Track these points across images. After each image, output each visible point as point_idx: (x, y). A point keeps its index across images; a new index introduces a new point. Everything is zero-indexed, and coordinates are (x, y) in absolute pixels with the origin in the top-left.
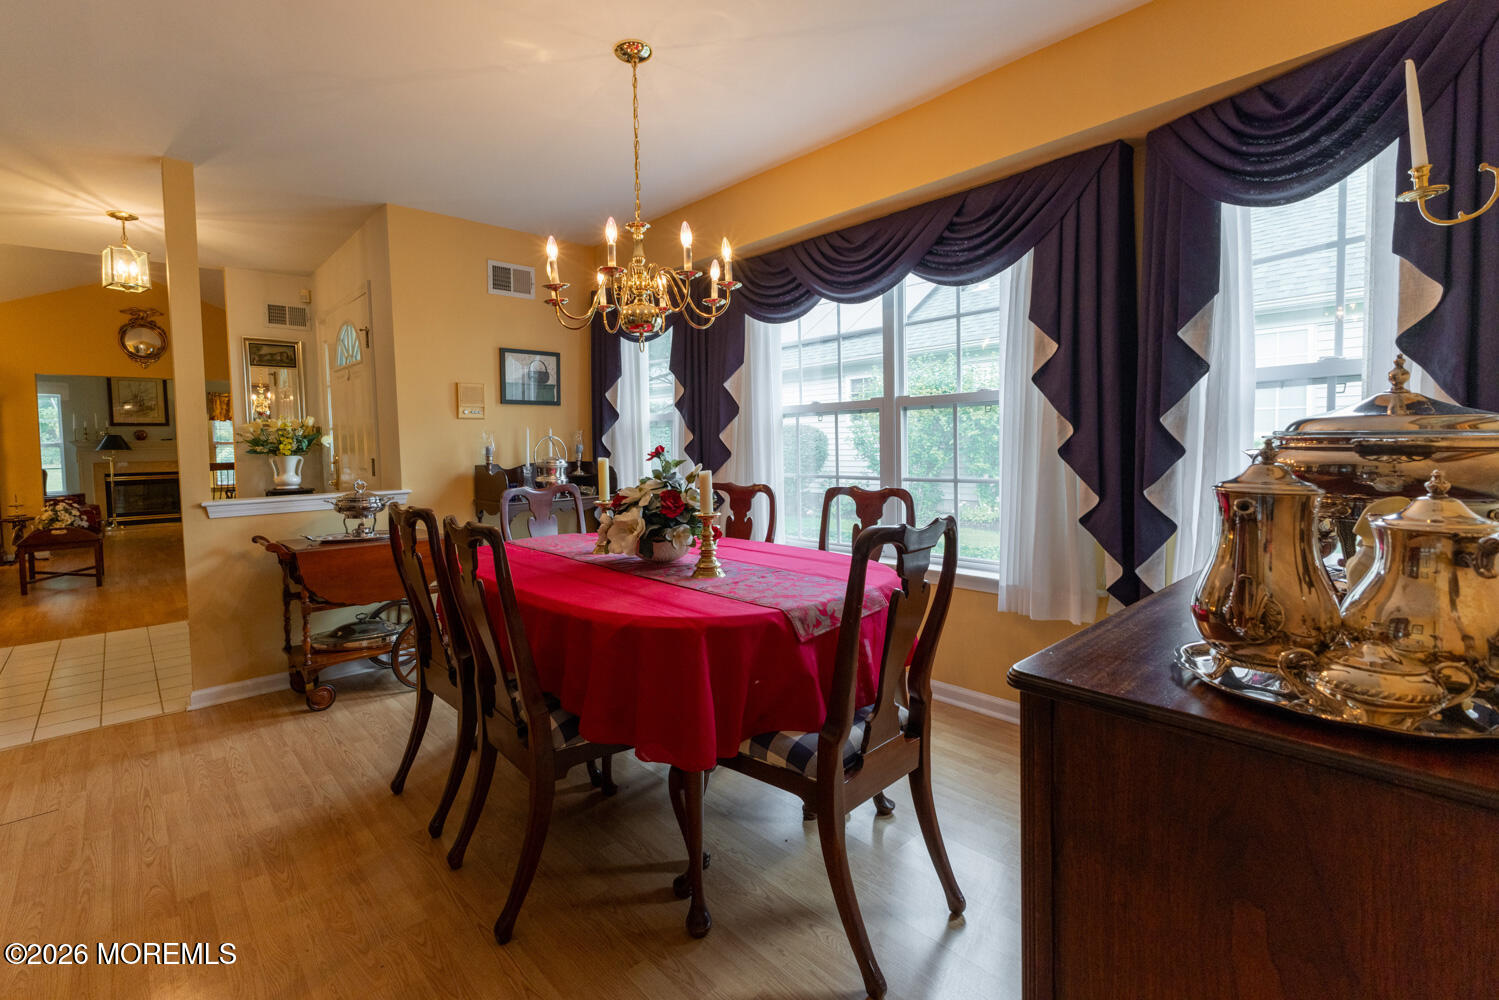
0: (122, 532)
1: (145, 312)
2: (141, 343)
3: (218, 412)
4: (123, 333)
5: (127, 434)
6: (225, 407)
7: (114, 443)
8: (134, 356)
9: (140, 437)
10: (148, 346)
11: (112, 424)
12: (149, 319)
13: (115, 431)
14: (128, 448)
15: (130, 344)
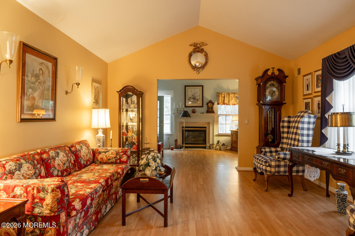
0: (186, 151)
1: (200, 44)
2: (197, 62)
3: (220, 101)
4: (190, 55)
5: (189, 110)
6: (223, 99)
7: (186, 114)
8: (194, 68)
9: (194, 112)
10: (200, 63)
11: (186, 107)
12: (201, 48)
13: (186, 109)
14: (190, 116)
15: (193, 63)
